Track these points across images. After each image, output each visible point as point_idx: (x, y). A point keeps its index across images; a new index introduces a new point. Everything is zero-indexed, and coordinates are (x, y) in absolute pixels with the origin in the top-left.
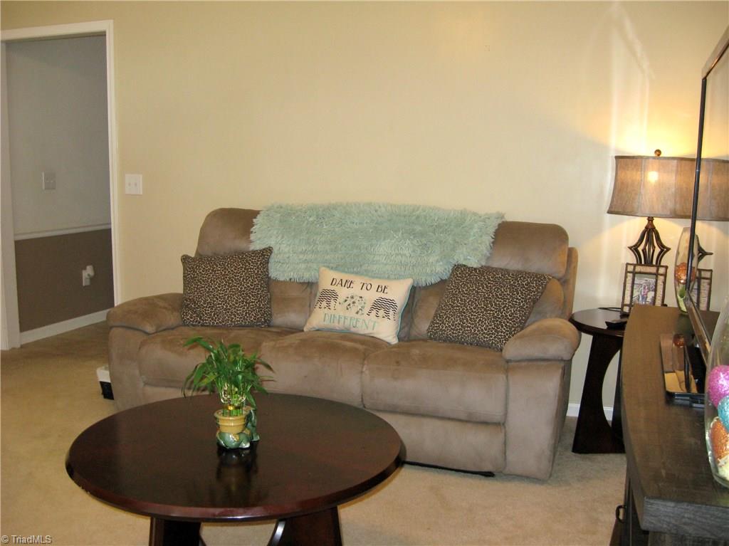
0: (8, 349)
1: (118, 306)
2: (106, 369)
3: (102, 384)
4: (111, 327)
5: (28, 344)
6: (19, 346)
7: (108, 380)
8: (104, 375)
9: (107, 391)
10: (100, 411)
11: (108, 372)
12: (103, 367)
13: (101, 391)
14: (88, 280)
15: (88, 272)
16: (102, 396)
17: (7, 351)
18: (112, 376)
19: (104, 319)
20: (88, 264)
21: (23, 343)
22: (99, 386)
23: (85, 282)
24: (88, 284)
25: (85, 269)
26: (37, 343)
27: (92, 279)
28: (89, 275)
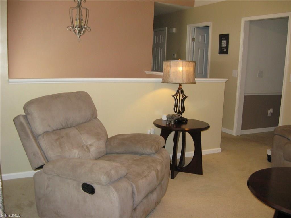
0: (236, 135)
1: (280, 127)
2: (270, 150)
3: (268, 155)
4: (275, 135)
5: (243, 135)
6: (240, 135)
7: (270, 155)
8: (269, 153)
9: (269, 158)
10: (265, 165)
11: (271, 151)
12: (270, 149)
13: (267, 158)
14: (270, 114)
15: (271, 111)
16: (267, 160)
17: (235, 136)
18: (272, 153)
19: (273, 130)
20: (271, 108)
21: (242, 134)
22: (267, 156)
23: (269, 114)
24: (270, 115)
25: (270, 109)
26: (246, 135)
27: (272, 114)
28: (271, 112)
